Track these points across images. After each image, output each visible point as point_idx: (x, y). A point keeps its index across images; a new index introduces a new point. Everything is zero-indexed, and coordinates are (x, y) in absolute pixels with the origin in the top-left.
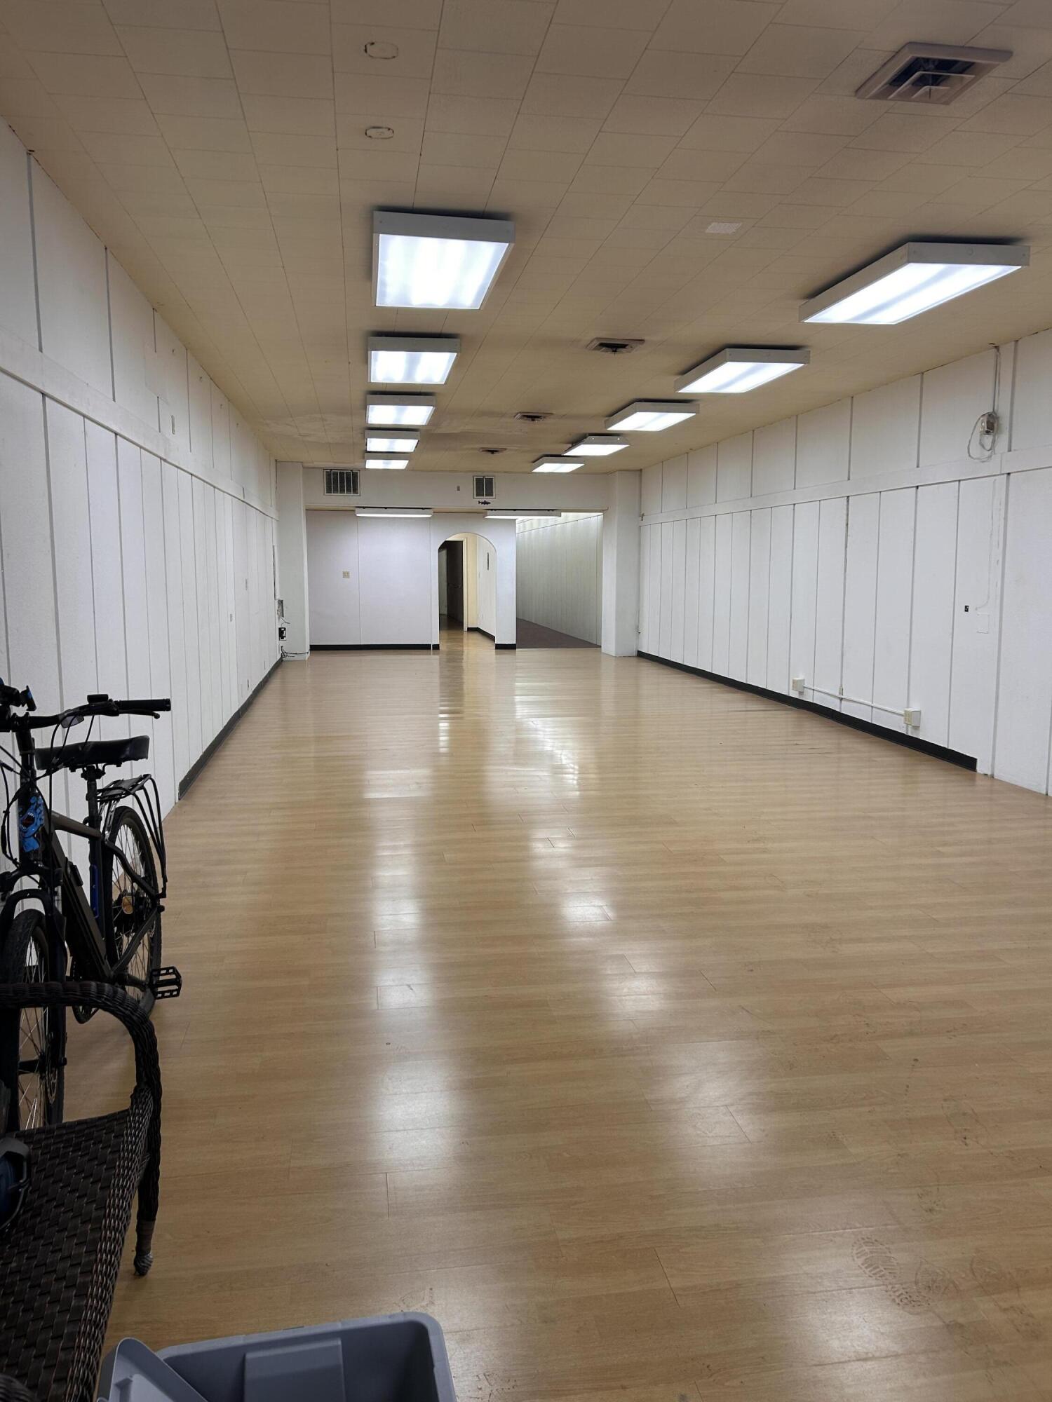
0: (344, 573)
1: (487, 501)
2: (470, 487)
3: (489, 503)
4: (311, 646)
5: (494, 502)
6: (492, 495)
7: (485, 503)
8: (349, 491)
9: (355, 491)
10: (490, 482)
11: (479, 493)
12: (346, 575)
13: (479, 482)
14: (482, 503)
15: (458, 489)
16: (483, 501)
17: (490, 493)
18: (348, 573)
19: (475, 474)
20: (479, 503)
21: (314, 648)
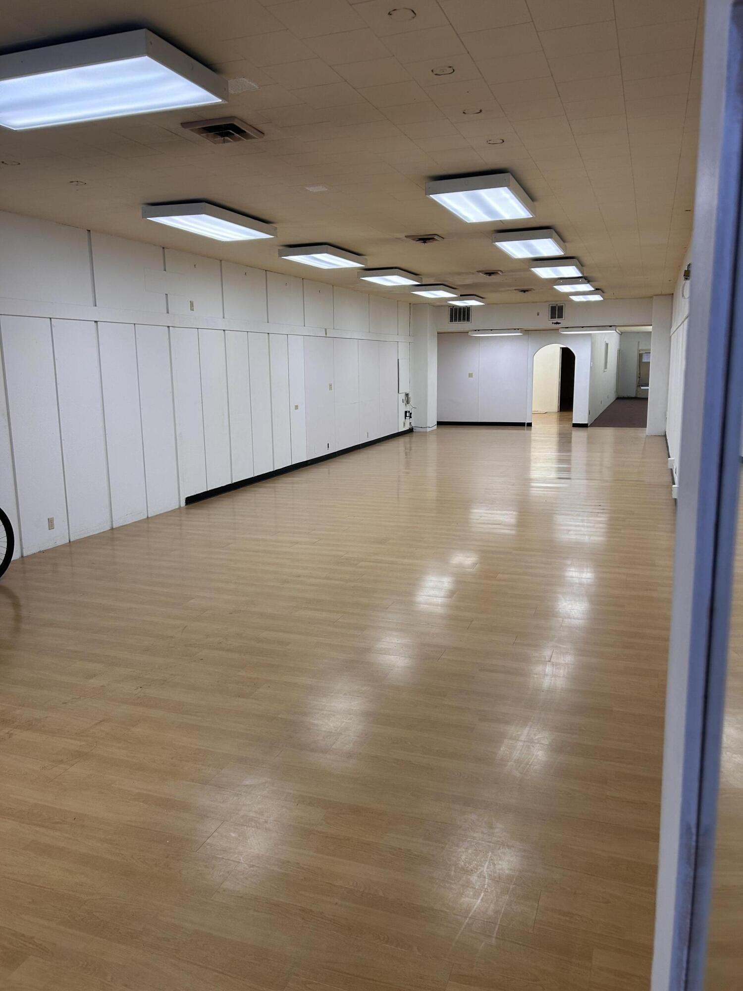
0: (470, 374)
1: (559, 321)
2: (547, 313)
3: (560, 323)
4: (437, 422)
5: (563, 322)
6: (562, 318)
7: (557, 323)
8: (464, 319)
9: (468, 320)
10: (561, 309)
11: (553, 317)
12: (470, 375)
13: (553, 309)
14: (555, 323)
15: (538, 315)
16: (555, 322)
17: (560, 316)
18: (472, 374)
19: (551, 303)
20: (553, 323)
21: (440, 424)
